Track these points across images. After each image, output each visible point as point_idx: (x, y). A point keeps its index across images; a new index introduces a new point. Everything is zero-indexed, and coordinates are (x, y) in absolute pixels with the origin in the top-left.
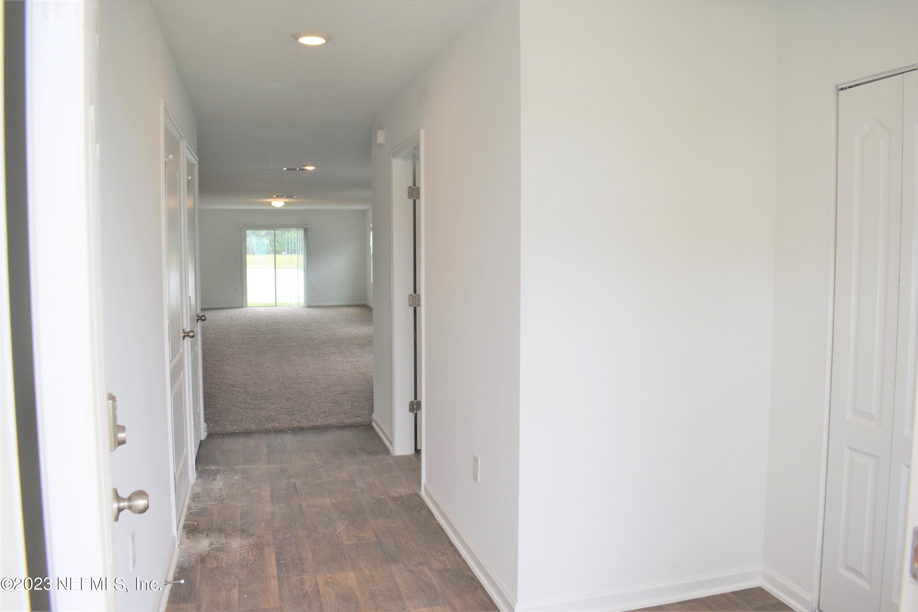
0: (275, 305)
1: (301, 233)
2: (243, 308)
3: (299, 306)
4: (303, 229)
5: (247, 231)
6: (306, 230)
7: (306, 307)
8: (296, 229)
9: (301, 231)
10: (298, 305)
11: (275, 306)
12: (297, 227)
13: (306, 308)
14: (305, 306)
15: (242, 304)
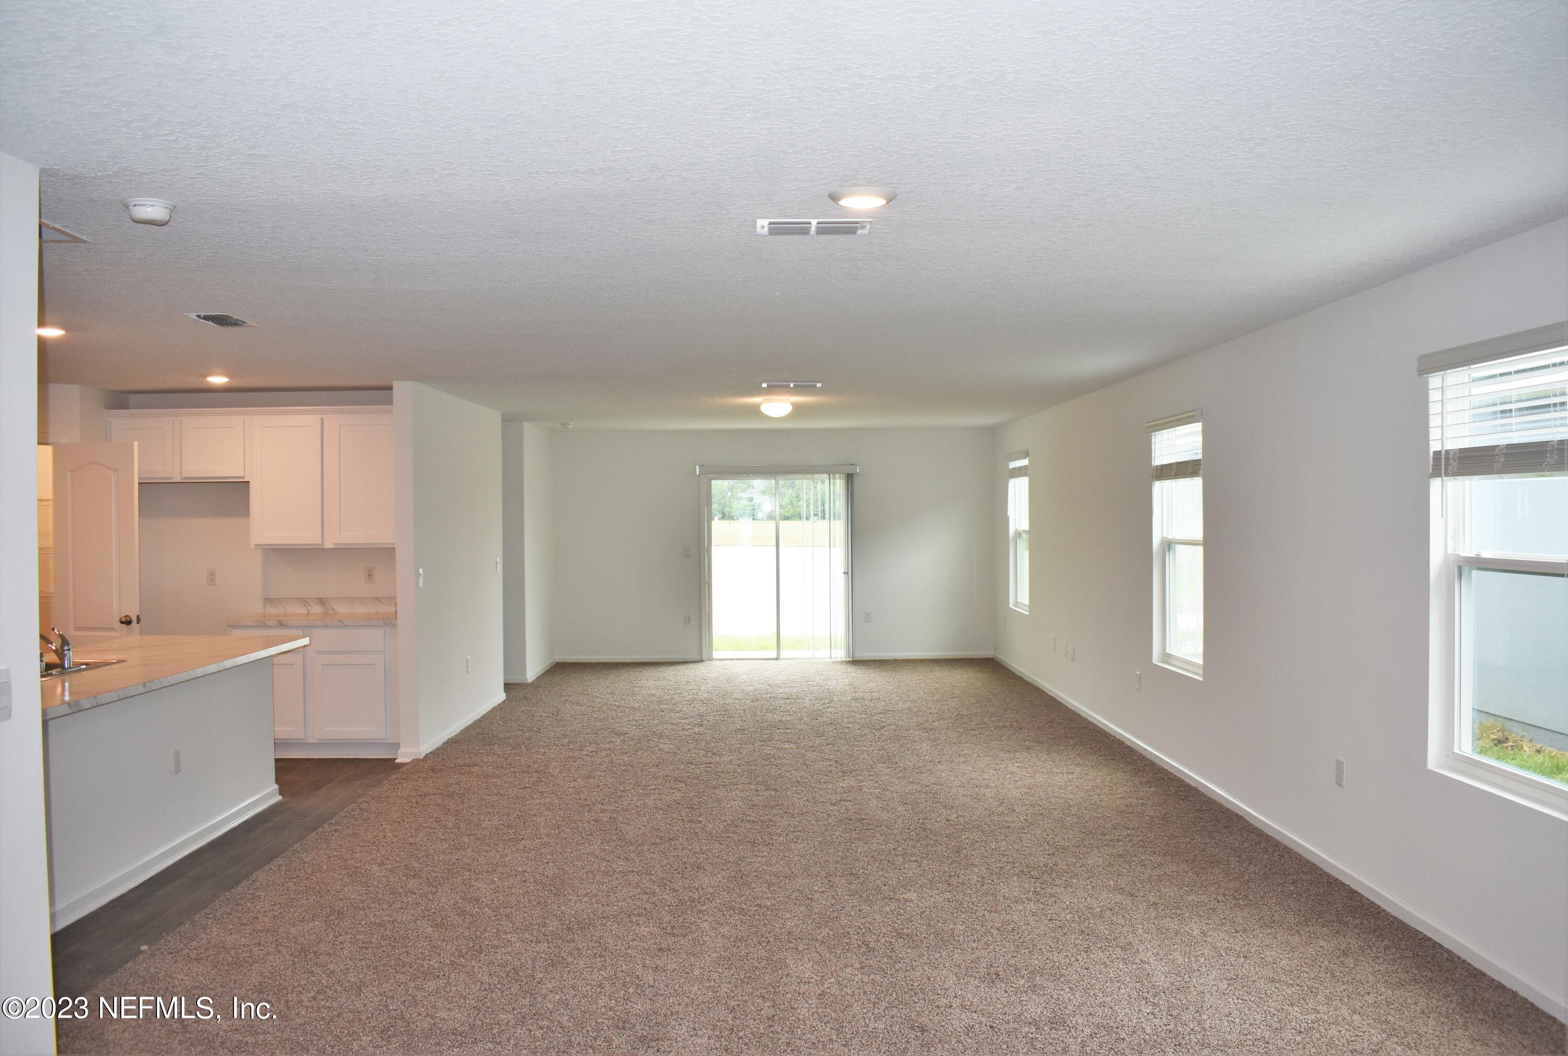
0: (776, 657)
1: (839, 484)
2: (701, 664)
3: (833, 660)
4: (843, 476)
5: (713, 482)
6: (850, 479)
7: (849, 661)
8: (825, 476)
9: (838, 481)
10: (831, 658)
11: (777, 659)
12: (830, 470)
13: (850, 669)
14: (848, 659)
15: (701, 654)
